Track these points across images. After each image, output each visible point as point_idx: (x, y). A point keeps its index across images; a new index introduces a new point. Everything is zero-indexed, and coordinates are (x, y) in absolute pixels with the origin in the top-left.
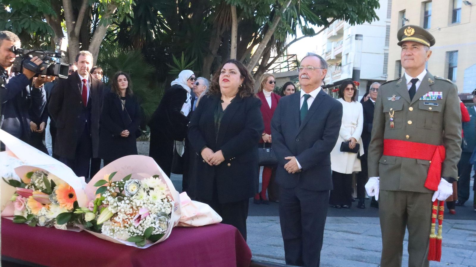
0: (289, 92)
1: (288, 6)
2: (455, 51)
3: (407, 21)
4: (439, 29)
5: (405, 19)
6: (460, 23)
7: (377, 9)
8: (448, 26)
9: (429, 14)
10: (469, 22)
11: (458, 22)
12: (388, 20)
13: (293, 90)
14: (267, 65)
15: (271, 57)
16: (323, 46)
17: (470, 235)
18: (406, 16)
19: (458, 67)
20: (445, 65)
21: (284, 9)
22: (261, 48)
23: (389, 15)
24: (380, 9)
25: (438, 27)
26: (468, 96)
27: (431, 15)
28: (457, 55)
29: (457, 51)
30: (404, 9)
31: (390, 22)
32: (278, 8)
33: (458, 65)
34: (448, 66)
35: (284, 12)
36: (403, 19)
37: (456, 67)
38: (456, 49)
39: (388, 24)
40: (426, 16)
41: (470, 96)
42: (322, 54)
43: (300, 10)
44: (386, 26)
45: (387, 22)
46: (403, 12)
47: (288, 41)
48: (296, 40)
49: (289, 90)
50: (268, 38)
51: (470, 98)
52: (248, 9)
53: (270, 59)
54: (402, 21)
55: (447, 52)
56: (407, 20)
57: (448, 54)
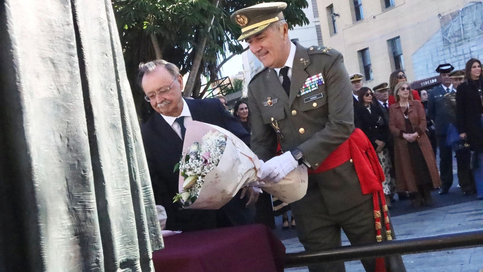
0: (242, 111)
1: (212, 23)
2: (396, 37)
3: (337, 17)
4: (374, 17)
5: (335, 14)
6: (394, 6)
7: (305, 8)
8: (383, 12)
9: (359, 3)
10: (404, 3)
11: (392, 5)
12: (317, 19)
13: (246, 108)
14: (200, 94)
15: (202, 85)
16: (251, 63)
17: (468, 216)
18: (335, 12)
19: (403, 54)
20: (390, 55)
21: (209, 27)
22: (193, 76)
23: (316, 14)
24: (308, 7)
25: (372, 16)
26: (422, 84)
27: (362, 4)
28: (399, 41)
29: (398, 37)
30: (332, 3)
31: (319, 21)
32: (202, 28)
33: (403, 52)
34: (392, 55)
35: (209, 31)
36: (332, 14)
37: (402, 54)
38: (397, 35)
39: (317, 24)
40: (357, 6)
41: (424, 83)
42: (251, 72)
43: (226, 26)
44: (315, 26)
45: (315, 22)
46: (330, 8)
47: (219, 62)
48: (225, 60)
49: (242, 109)
50: (198, 63)
51: (424, 84)
52: (170, 36)
53: (202, 87)
54: (331, 18)
55: (388, 41)
56: (337, 15)
57: (390, 42)
